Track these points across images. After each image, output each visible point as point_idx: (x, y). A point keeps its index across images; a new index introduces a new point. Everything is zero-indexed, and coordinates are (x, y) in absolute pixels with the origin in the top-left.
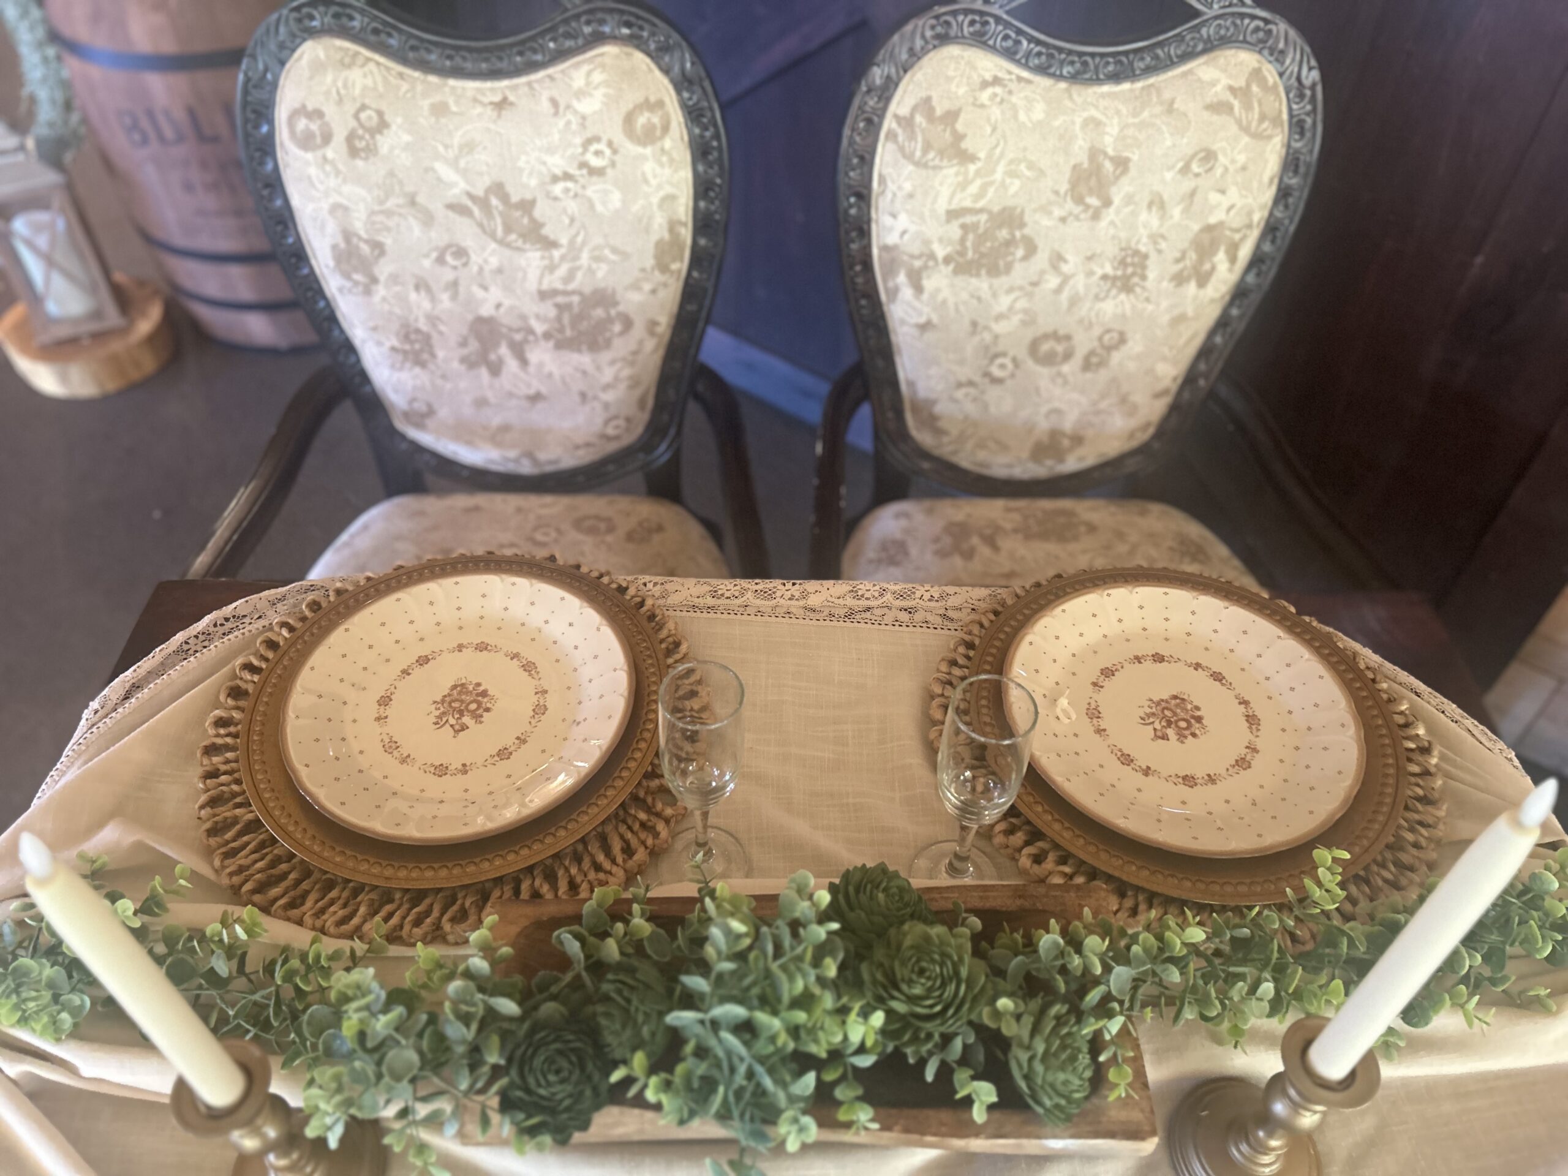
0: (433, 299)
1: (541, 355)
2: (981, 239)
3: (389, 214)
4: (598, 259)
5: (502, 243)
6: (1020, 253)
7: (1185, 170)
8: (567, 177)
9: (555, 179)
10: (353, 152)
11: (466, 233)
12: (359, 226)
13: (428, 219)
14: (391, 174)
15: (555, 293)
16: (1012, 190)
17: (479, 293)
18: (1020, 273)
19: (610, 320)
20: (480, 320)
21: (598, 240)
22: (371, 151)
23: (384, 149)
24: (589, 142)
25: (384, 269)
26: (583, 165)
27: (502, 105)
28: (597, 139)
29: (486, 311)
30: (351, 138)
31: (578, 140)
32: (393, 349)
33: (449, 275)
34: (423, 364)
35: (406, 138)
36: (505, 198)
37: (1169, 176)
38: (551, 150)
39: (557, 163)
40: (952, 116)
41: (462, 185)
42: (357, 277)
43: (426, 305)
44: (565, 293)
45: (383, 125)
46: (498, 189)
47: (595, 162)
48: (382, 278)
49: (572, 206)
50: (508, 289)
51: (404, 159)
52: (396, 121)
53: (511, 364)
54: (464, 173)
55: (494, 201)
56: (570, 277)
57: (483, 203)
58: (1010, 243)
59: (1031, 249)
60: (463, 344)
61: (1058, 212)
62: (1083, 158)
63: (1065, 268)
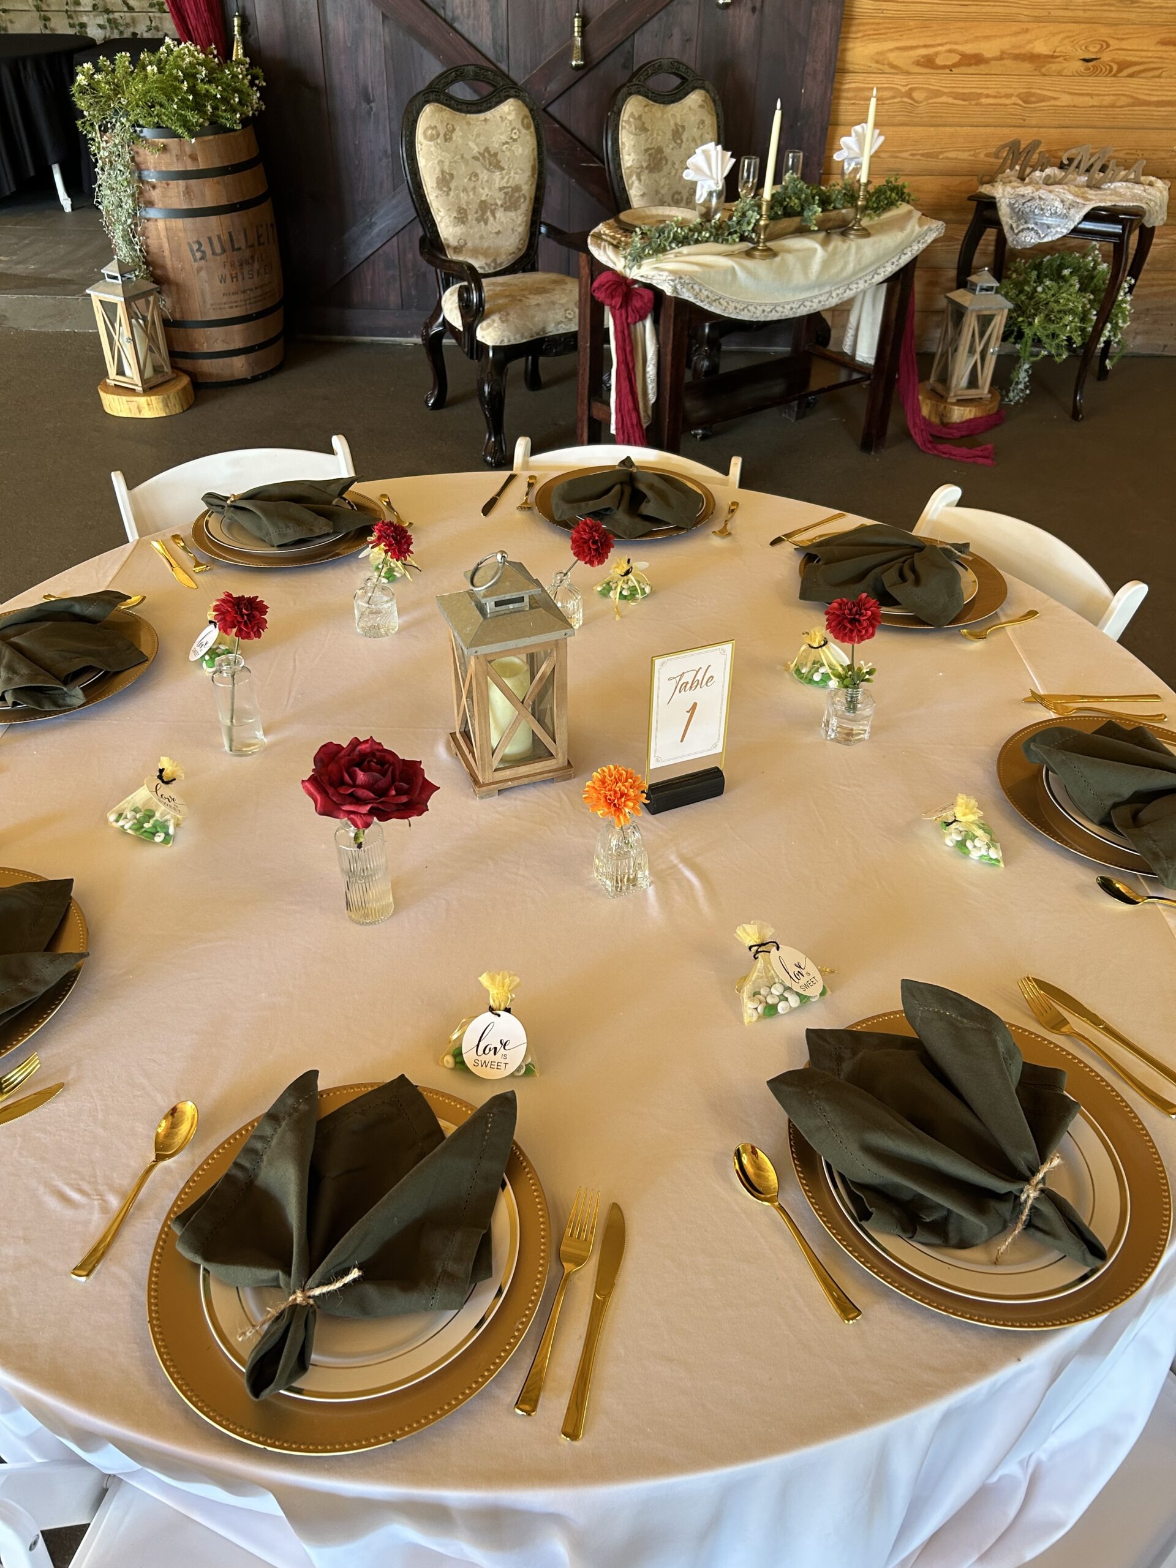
0: (468, 196)
1: (499, 214)
2: (654, 159)
3: (455, 162)
4: (516, 173)
5: (488, 170)
6: (664, 162)
8: (507, 143)
9: (504, 144)
10: (446, 140)
11: (478, 167)
12: (446, 168)
13: (467, 163)
14: (456, 147)
15: (504, 188)
16: (659, 140)
17: (481, 191)
18: (666, 169)
19: (519, 197)
20: (483, 202)
21: (516, 166)
22: (451, 138)
23: (454, 138)
24: (512, 130)
25: (453, 185)
26: (511, 138)
27: (484, 120)
28: (514, 128)
29: (483, 198)
30: (445, 135)
31: (509, 129)
32: (455, 217)
33: (472, 185)
34: (463, 223)
35: (461, 134)
36: (489, 152)
37: (695, 130)
38: (501, 134)
39: (504, 138)
40: (640, 117)
41: (477, 149)
42: (445, 189)
43: (466, 198)
44: (508, 188)
45: (454, 129)
46: (487, 150)
47: (515, 137)
48: (452, 188)
49: (508, 153)
50: (490, 189)
51: (460, 141)
52: (458, 128)
53: (491, 219)
54: (477, 145)
55: (486, 154)
56: (508, 182)
57: (482, 155)
58: (661, 159)
59: (667, 161)
60: (476, 213)
61: (671, 146)
62: (674, 127)
63: (676, 166)
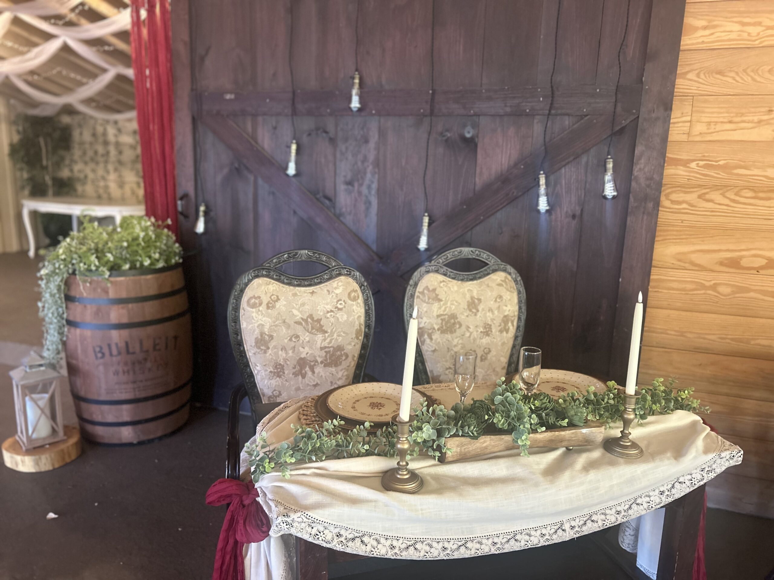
0: (287, 353)
1: (319, 369)
2: (447, 323)
3: (276, 326)
4: (339, 336)
5: (310, 333)
6: (458, 326)
7: (496, 301)
8: (332, 311)
9: (328, 312)
10: (268, 308)
11: (299, 330)
12: (266, 330)
13: (288, 327)
14: (279, 314)
15: (325, 347)
16: (453, 309)
17: (301, 349)
18: (459, 332)
19: (341, 355)
20: (301, 359)
21: (340, 330)
22: (274, 307)
23: (277, 306)
24: (338, 301)
25: (272, 345)
26: (336, 307)
27: (313, 293)
28: (341, 300)
29: (303, 356)
30: (267, 304)
31: (335, 301)
32: (271, 372)
33: (293, 344)
34: (279, 376)
35: (285, 303)
36: (312, 318)
37: (492, 302)
38: (327, 304)
39: (329, 307)
40: (434, 290)
41: (300, 316)
42: (263, 348)
43: (284, 355)
44: (329, 347)
45: (278, 299)
46: (311, 316)
47: (340, 306)
48: (271, 347)
49: (332, 320)
50: (311, 348)
51: (284, 309)
52: (282, 298)
53: (310, 373)
54: (301, 312)
55: (309, 320)
56: (330, 342)
57: (306, 321)
58: (454, 324)
59: (461, 325)
60: (294, 368)
61: (466, 314)
62: (469, 299)
63: (471, 330)
